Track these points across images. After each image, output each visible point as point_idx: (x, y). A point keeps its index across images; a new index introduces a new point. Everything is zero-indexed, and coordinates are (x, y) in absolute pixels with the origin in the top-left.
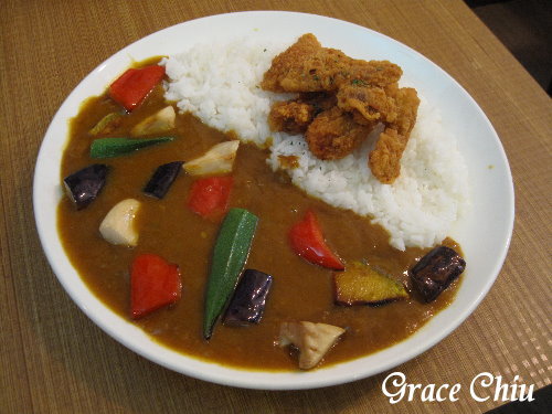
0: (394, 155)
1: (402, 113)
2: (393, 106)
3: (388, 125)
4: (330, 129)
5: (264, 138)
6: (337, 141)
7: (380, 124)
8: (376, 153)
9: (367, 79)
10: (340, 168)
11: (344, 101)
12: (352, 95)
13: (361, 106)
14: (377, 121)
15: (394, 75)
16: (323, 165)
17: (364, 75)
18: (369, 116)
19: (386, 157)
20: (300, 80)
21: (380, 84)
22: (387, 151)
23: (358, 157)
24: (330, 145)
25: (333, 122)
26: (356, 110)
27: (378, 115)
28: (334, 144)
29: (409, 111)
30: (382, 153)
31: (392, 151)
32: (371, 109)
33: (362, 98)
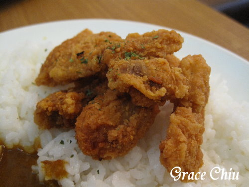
0: (194, 142)
1: (193, 85)
2: (182, 77)
3: (178, 103)
4: (102, 119)
5: (32, 139)
6: (113, 134)
7: (168, 102)
8: (170, 144)
9: (142, 50)
10: (126, 167)
11: (115, 78)
12: (124, 69)
13: (138, 82)
14: (162, 100)
15: (174, 42)
16: (101, 166)
17: (138, 46)
18: (151, 94)
19: (184, 147)
20: (67, 67)
21: (159, 53)
22: (183, 138)
23: (146, 148)
24: (105, 140)
25: (105, 109)
26: (132, 88)
27: (163, 91)
28: (110, 139)
29: (200, 81)
30: (178, 143)
31: (190, 136)
32: (153, 84)
33: (138, 72)
